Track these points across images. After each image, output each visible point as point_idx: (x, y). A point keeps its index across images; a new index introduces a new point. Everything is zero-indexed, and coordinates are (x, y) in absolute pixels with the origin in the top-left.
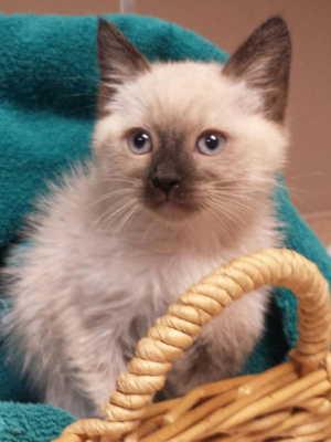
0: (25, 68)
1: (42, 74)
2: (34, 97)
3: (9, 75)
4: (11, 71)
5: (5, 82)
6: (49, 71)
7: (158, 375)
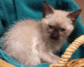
0: (36, 2)
1: (39, 3)
2: (37, 8)
3: (32, 3)
4: (33, 3)
5: (32, 5)
6: (40, 3)
7: (70, 55)
